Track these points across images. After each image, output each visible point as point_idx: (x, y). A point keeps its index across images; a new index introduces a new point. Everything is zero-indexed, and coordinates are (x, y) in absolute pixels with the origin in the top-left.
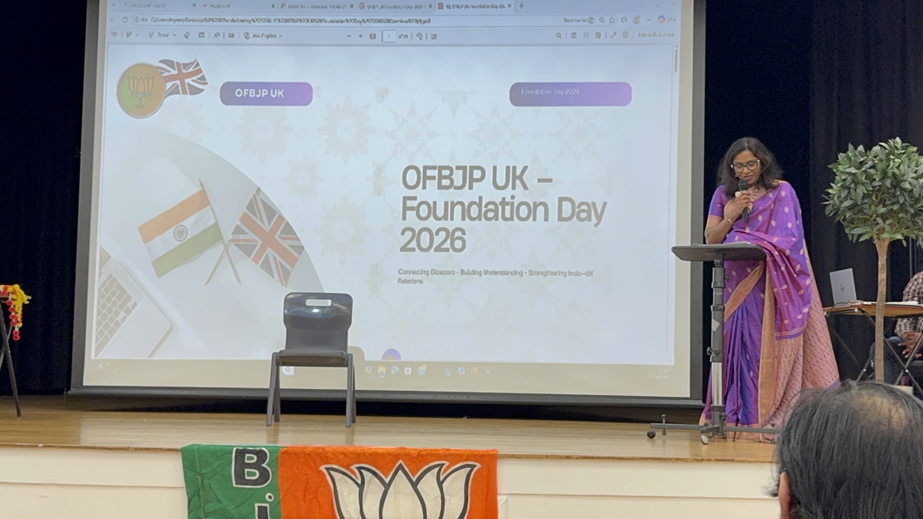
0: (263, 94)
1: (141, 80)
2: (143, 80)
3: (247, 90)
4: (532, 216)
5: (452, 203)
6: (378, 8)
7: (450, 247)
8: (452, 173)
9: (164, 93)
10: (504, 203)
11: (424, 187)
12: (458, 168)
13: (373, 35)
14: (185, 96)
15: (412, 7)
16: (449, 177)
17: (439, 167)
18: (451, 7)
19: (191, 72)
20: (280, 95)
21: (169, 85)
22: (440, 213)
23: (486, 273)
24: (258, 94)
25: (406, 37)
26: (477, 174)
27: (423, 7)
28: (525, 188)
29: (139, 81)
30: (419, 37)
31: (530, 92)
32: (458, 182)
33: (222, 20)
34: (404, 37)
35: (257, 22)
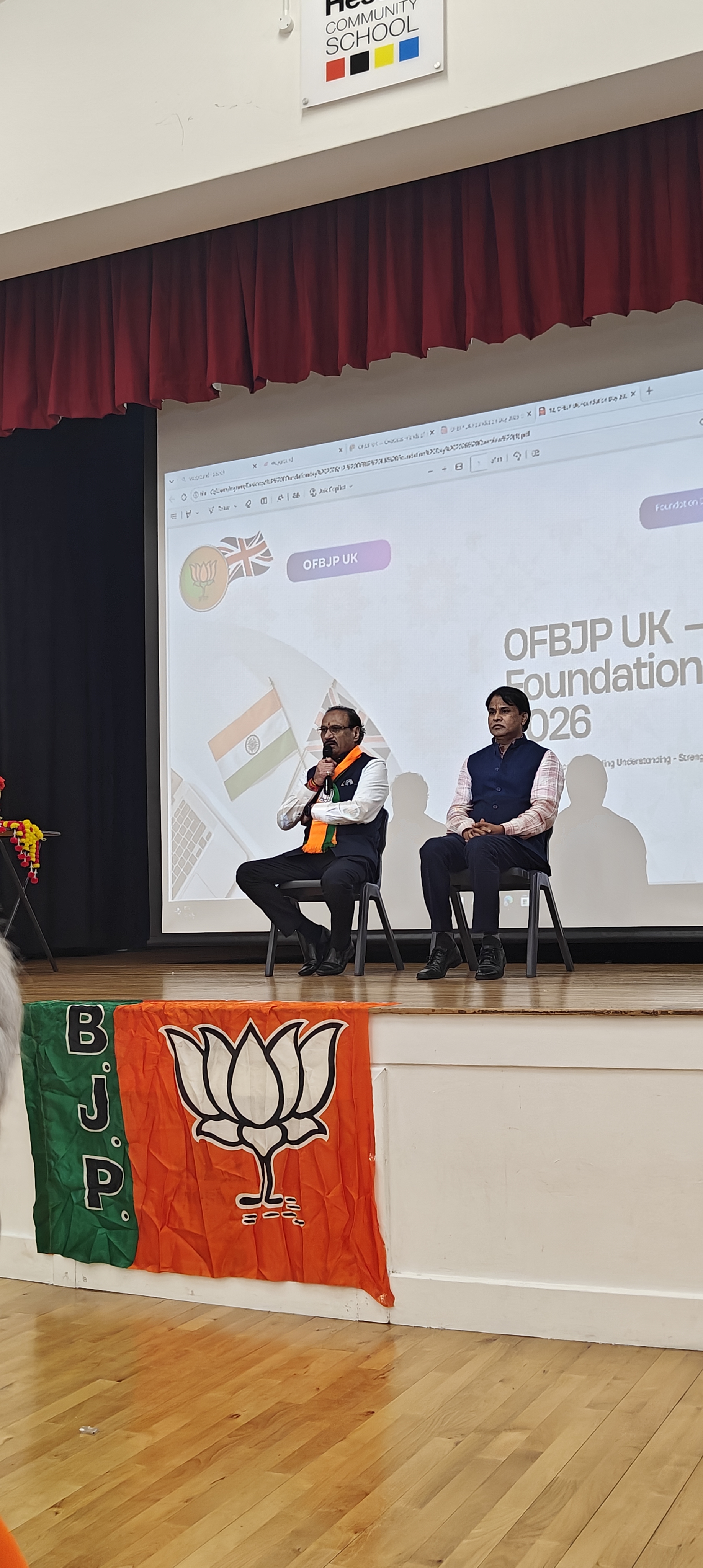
0: (334, 562)
1: (204, 566)
2: (206, 565)
3: (317, 560)
4: (679, 678)
5: (570, 672)
6: (464, 428)
7: (570, 733)
8: (567, 633)
9: (228, 578)
10: (639, 665)
11: (533, 656)
12: (575, 624)
13: (459, 465)
14: (250, 577)
15: (506, 419)
16: (564, 638)
17: (550, 625)
18: (556, 410)
19: (255, 547)
20: (354, 560)
21: (232, 567)
22: (555, 688)
23: (620, 763)
24: (329, 563)
25: (500, 460)
26: (601, 629)
27: (520, 418)
28: (668, 640)
29: (201, 567)
30: (517, 456)
31: (667, 507)
32: (576, 644)
33: (285, 478)
34: (498, 461)
35: (323, 473)
